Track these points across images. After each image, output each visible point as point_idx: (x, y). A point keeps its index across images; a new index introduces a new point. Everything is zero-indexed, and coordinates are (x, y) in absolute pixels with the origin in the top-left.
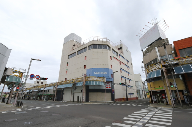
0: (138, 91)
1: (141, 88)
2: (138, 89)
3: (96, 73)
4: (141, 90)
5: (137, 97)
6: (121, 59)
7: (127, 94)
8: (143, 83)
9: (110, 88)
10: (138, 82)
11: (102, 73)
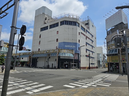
0: (99, 62)
1: (101, 59)
2: (99, 60)
3: (66, 46)
4: (101, 61)
5: (97, 66)
6: (88, 35)
7: (89, 64)
8: (104, 55)
9: (77, 59)
10: (99, 54)
11: (71, 46)
